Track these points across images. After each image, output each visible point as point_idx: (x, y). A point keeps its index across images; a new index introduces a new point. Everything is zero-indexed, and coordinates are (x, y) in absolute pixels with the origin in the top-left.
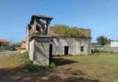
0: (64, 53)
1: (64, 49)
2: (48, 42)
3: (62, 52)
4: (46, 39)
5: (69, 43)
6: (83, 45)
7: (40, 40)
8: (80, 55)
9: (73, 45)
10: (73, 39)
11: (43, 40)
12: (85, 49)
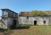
0: (34, 24)
1: (33, 22)
2: (7, 19)
3: (32, 23)
4: (6, 18)
5: (37, 19)
6: (45, 20)
7: (4, 18)
8: (44, 25)
9: (39, 20)
10: (39, 17)
11: (5, 18)
12: (47, 22)
